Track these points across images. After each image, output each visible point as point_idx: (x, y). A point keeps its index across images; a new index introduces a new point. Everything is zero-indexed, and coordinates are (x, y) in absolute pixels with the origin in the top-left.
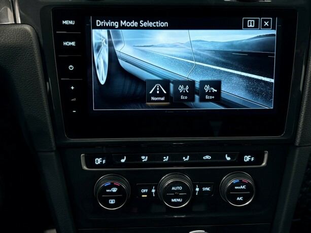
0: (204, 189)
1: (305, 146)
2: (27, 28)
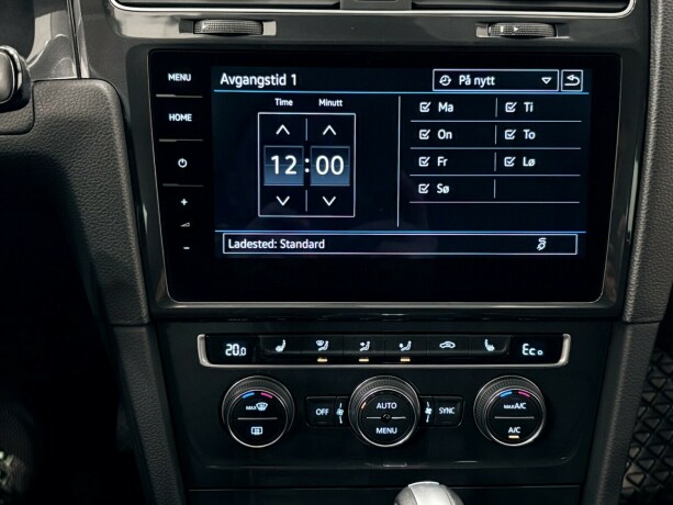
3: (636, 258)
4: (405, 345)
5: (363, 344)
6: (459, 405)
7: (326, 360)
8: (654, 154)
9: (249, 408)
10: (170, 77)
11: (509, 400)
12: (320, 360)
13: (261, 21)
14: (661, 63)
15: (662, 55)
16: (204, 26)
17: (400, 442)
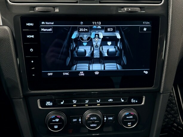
0: (109, 118)
1: (166, 93)
2: (6, 28)
3: (164, 75)
4: (98, 101)
5: (86, 101)
6: (114, 116)
7: (76, 106)
8: (169, 46)
9: (53, 121)
10: (27, 24)
11: (128, 115)
12: (74, 106)
13: (54, 7)
14: (171, 19)
15: (172, 17)
16: (37, 9)
17: (97, 128)
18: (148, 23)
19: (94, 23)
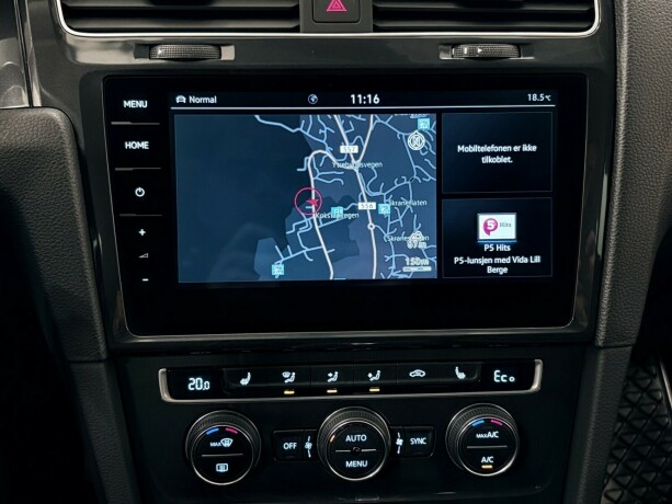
0: (414, 441)
1: (616, 347)
3: (607, 282)
4: (374, 375)
5: (330, 375)
7: (293, 392)
8: (623, 175)
10: (126, 104)
12: (286, 392)
13: (218, 45)
14: (627, 83)
15: (629, 75)
16: (160, 51)
17: (371, 475)
18: (545, 99)
19: (357, 99)
